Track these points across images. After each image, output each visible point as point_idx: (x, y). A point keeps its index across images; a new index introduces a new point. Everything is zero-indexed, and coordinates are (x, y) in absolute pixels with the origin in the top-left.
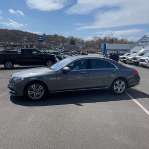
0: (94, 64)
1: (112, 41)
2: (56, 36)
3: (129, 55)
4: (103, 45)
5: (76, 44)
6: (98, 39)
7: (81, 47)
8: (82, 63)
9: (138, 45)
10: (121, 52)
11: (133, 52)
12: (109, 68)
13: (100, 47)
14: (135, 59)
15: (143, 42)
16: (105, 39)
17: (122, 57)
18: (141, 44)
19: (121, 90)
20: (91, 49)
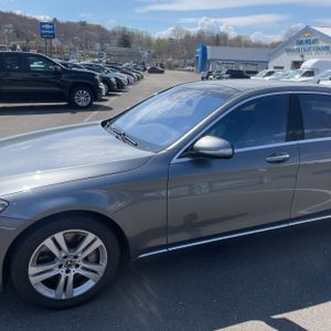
3: (269, 74)
4: (199, 50)
5: (133, 45)
6: (183, 36)
7: (146, 54)
9: (288, 51)
11: (275, 68)
15: (301, 43)
16: (200, 36)
18: (295, 47)
20: (170, 59)
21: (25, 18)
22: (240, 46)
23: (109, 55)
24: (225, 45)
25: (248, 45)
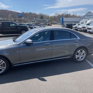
0: (57, 34)
1: (67, 16)
2: (31, 13)
3: (79, 25)
4: (61, 19)
5: (44, 18)
6: (58, 15)
7: (47, 20)
8: (46, 33)
9: (85, 18)
10: (73, 23)
11: (82, 23)
12: (71, 38)
13: (59, 20)
14: (84, 27)
16: (63, 15)
17: (74, 26)
18: (87, 17)
19: (82, 58)
20: (54, 22)
21: (15, 12)
22: (74, 17)
23: (37, 21)
24: (70, 17)
25: (76, 17)
